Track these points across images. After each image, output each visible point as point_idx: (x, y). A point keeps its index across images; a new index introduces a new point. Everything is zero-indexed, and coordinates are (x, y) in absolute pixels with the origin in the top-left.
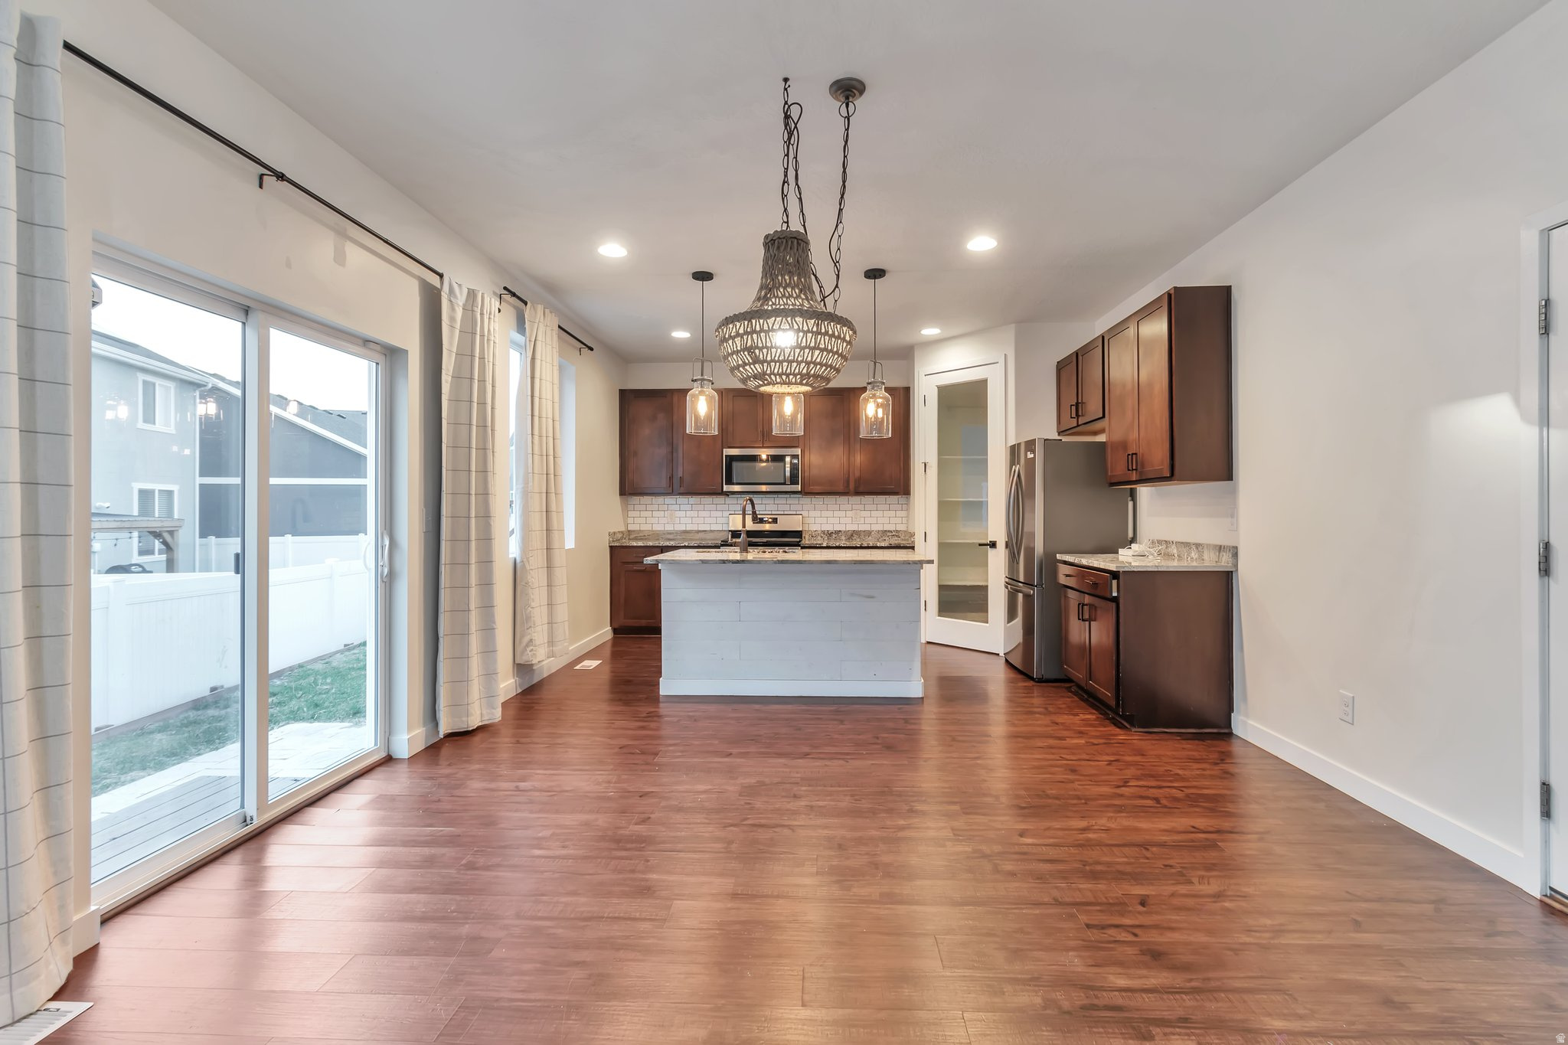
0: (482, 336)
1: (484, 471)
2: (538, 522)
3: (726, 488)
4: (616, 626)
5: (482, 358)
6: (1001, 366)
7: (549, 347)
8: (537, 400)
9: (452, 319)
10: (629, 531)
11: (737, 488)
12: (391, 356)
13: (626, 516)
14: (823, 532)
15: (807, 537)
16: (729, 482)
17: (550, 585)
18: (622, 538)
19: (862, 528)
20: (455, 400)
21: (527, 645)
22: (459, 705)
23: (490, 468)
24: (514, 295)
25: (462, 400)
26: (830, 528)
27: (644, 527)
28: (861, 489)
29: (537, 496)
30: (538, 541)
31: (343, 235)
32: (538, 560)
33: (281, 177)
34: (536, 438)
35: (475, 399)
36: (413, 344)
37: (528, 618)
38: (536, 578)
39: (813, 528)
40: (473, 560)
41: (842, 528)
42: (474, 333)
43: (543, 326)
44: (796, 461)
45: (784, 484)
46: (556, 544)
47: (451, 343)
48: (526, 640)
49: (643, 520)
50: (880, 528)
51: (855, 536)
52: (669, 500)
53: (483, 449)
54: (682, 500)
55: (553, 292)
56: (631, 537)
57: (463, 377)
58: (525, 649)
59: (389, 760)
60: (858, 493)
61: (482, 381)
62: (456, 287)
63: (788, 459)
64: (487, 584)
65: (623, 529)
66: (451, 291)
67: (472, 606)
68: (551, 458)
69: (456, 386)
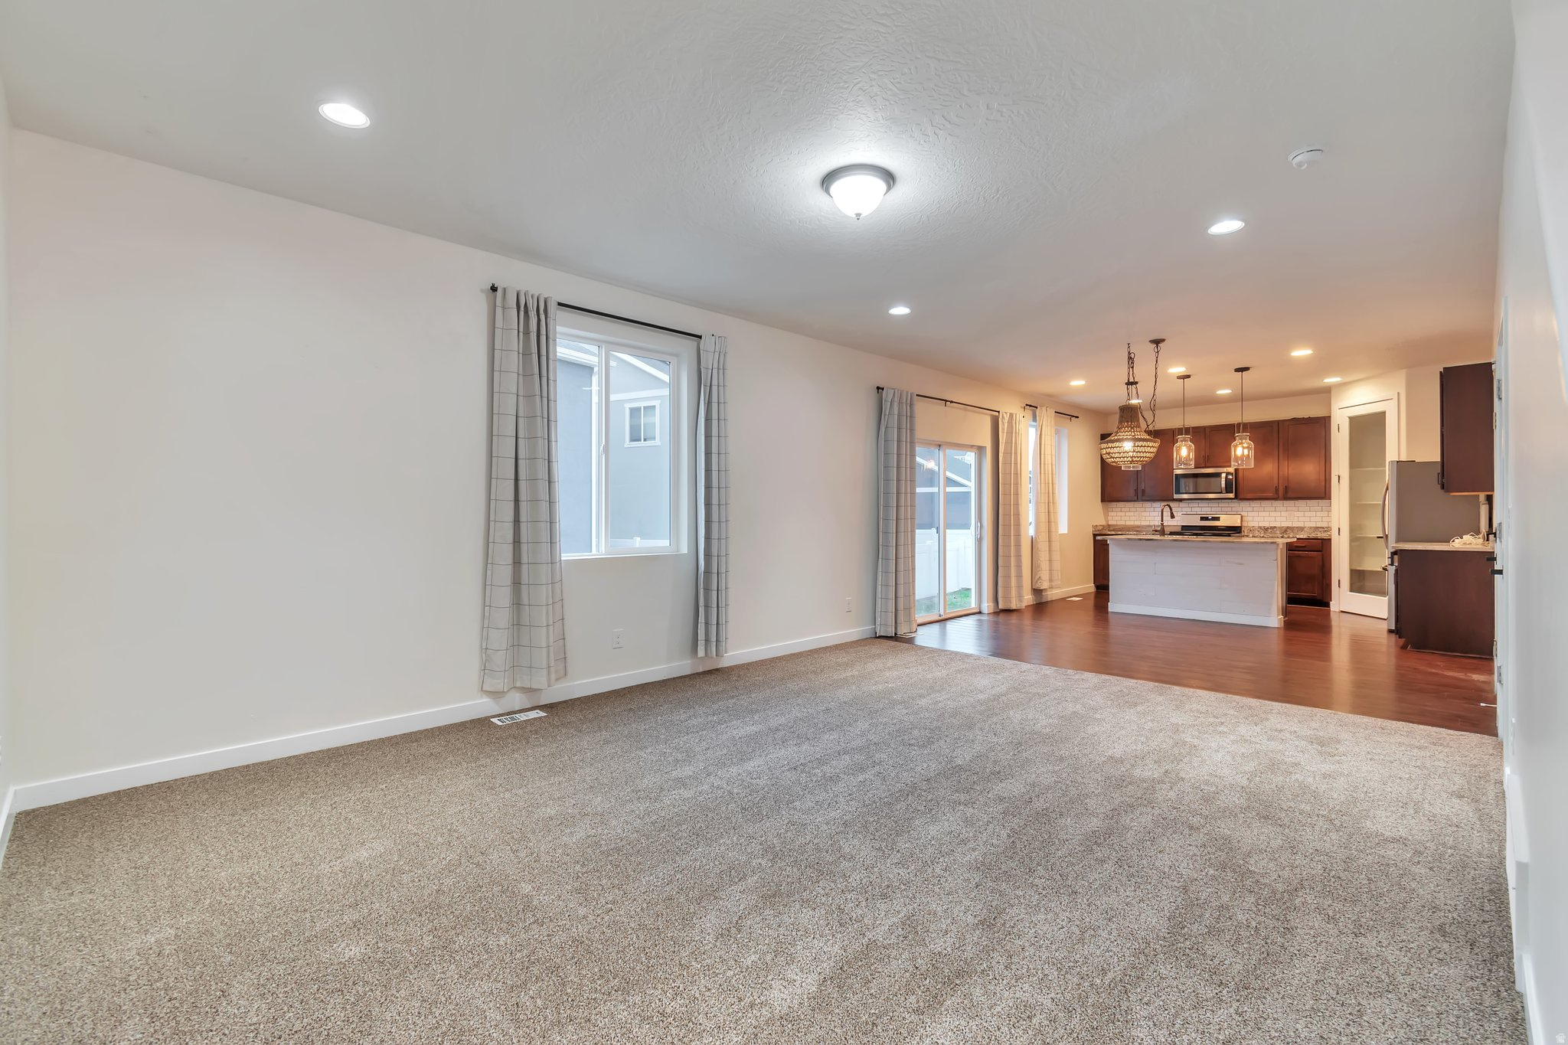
0: (1016, 433)
1: (1017, 494)
2: (1043, 517)
3: (1176, 496)
4: (1097, 584)
5: (1016, 443)
6: (1394, 402)
7: (1049, 428)
8: (1042, 456)
9: (1003, 429)
10: (1109, 525)
11: (1185, 496)
12: (980, 449)
13: (1106, 515)
14: (1260, 528)
15: (1246, 531)
16: (1178, 492)
17: (1050, 550)
18: (1102, 529)
19: (1295, 525)
20: (1004, 463)
21: (1038, 580)
22: (1007, 598)
23: (1019, 493)
24: (1030, 406)
25: (1008, 463)
26: (1267, 525)
27: (1119, 523)
28: (1289, 495)
29: (1043, 505)
30: (1044, 528)
31: (966, 410)
32: (1043, 537)
33: (952, 402)
34: (1042, 475)
35: (1013, 462)
36: (988, 444)
37: (1039, 566)
38: (1043, 546)
39: (1251, 524)
40: (1012, 534)
41: (1277, 525)
42: (1012, 433)
43: (1046, 416)
44: (1231, 477)
45: (1221, 493)
46: (1053, 529)
47: (1003, 440)
48: (1037, 577)
49: (1119, 518)
50: (1313, 525)
51: (1289, 531)
52: (1137, 504)
53: (1016, 484)
54: (1148, 504)
55: (1050, 399)
56: (1111, 529)
57: (1008, 453)
58: (1037, 582)
59: (980, 613)
60: (1286, 498)
61: (1016, 453)
62: (1004, 414)
63: (1224, 475)
64: (1018, 546)
65: (1104, 523)
66: (1003, 417)
67: (1012, 555)
68: (1051, 485)
69: (1004, 457)
